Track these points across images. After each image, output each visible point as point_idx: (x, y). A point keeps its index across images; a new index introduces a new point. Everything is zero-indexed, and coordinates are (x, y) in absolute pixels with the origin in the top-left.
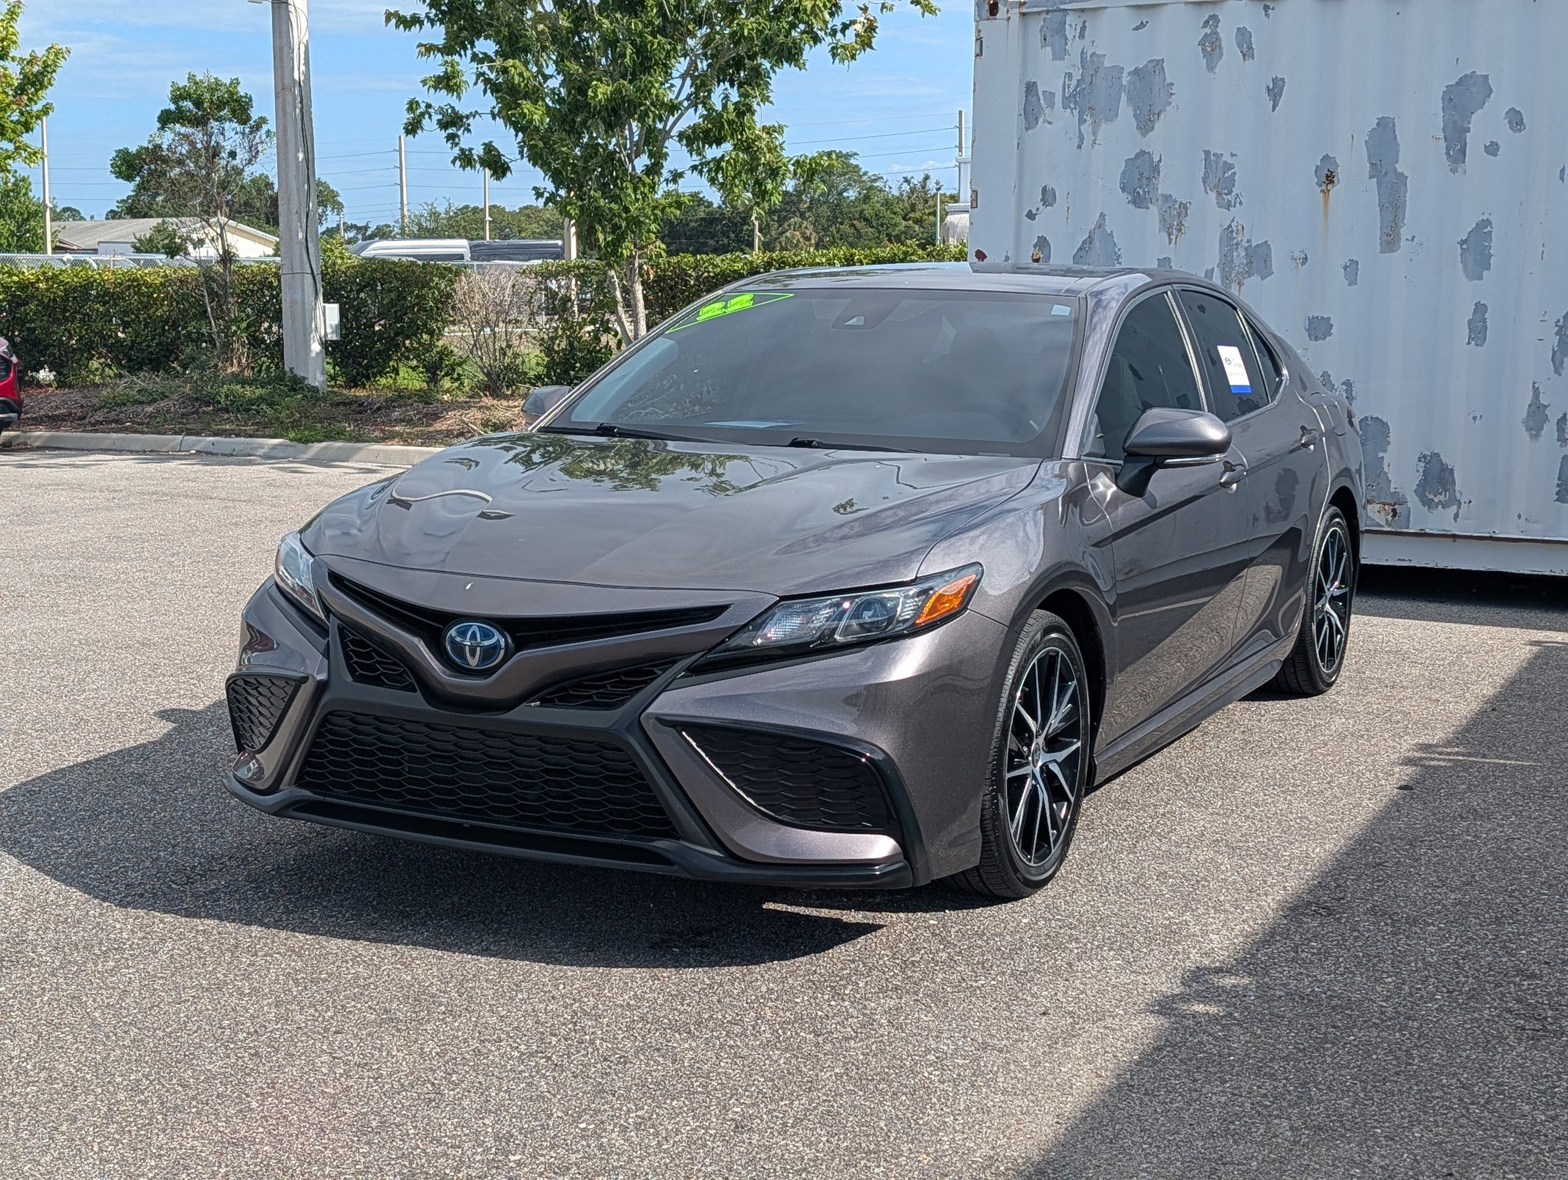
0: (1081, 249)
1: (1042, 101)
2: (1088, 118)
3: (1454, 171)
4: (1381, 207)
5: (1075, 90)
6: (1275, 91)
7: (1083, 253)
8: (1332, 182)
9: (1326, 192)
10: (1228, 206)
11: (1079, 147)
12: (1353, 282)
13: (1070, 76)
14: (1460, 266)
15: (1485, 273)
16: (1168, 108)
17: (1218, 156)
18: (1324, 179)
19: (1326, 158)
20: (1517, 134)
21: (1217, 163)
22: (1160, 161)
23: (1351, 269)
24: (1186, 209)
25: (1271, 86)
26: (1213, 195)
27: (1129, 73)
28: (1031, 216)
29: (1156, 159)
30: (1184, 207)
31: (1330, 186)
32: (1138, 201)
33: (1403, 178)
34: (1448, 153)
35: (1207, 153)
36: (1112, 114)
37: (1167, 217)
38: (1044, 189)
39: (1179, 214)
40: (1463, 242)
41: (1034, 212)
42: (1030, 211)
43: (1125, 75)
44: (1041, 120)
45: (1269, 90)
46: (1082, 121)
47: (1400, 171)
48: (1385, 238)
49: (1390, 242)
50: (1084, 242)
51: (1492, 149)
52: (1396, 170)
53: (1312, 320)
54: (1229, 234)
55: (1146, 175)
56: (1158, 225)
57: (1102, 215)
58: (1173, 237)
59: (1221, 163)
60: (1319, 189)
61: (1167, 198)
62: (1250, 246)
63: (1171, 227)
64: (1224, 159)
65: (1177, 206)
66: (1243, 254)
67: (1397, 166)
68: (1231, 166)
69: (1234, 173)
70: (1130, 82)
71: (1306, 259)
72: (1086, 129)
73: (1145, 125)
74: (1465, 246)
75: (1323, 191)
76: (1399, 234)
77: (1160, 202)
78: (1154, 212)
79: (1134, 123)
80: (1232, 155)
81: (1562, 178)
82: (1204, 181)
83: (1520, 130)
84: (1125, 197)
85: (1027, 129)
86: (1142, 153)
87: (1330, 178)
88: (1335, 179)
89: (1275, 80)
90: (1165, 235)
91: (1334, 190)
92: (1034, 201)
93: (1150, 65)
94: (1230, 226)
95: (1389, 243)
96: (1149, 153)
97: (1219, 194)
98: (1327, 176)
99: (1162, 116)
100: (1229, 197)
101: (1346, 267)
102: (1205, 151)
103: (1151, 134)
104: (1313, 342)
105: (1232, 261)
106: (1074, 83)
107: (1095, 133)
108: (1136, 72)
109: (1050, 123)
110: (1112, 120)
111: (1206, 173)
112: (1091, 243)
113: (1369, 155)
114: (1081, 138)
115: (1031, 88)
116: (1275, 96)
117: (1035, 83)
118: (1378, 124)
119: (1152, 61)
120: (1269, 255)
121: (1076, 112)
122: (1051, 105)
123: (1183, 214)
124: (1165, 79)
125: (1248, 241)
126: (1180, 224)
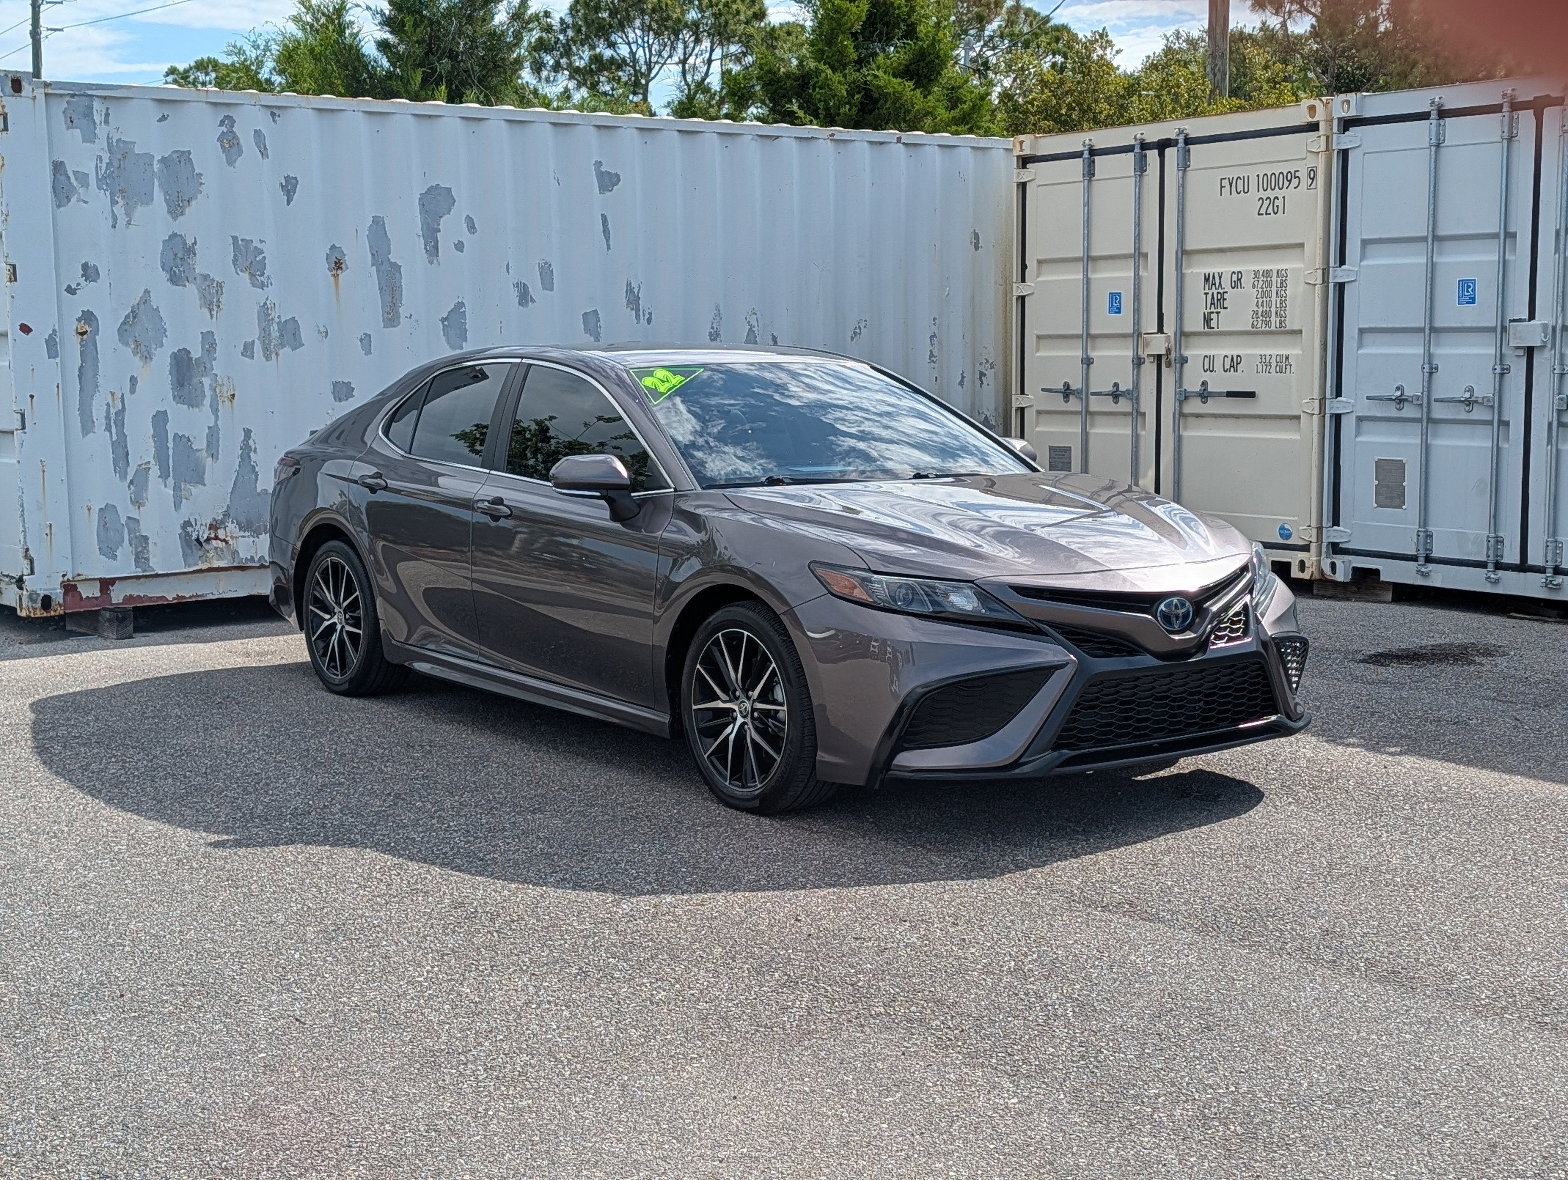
0: (124, 323)
1: (73, 180)
2: (119, 200)
3: (431, 262)
4: (381, 289)
5: (105, 173)
6: (289, 187)
7: (127, 327)
8: (339, 268)
9: (336, 276)
10: (262, 286)
11: (114, 227)
12: (368, 352)
13: (100, 158)
14: (444, 338)
15: (464, 344)
16: (199, 196)
17: (248, 242)
18: (333, 265)
19: (333, 247)
20: (472, 236)
21: (246, 247)
22: (195, 243)
23: (366, 341)
24: (222, 287)
25: (284, 184)
26: (246, 276)
27: (159, 161)
28: (71, 291)
29: (190, 242)
30: (220, 285)
31: (339, 272)
32: (175, 279)
33: (396, 267)
34: (425, 248)
35: (235, 239)
36: (148, 199)
37: (207, 294)
38: (85, 266)
39: (217, 291)
40: (443, 320)
41: (74, 286)
42: (69, 286)
43: (155, 162)
44: (74, 199)
45: (282, 186)
46: (114, 202)
47: (393, 260)
48: (386, 315)
49: (391, 318)
50: (127, 317)
51: (459, 246)
52: (389, 260)
53: (335, 384)
54: (265, 310)
55: (180, 255)
56: (198, 302)
57: (147, 292)
58: (214, 313)
59: (252, 248)
60: (330, 274)
61: (206, 277)
62: (280, 321)
63: (211, 303)
64: (254, 244)
65: (215, 285)
66: (276, 328)
67: (390, 256)
68: (262, 252)
69: (264, 258)
70: (161, 170)
71: (327, 332)
72: (119, 210)
73: (176, 209)
74: (446, 323)
75: (333, 275)
76: (398, 313)
77: (198, 281)
78: (192, 290)
79: (165, 208)
80: (261, 241)
81: (508, 272)
82: (234, 264)
83: (473, 233)
84: (164, 276)
85: (59, 206)
86: (174, 236)
87: (338, 266)
88: (343, 266)
89: (287, 178)
90: (206, 311)
91: (342, 275)
92: (76, 277)
93: (175, 156)
94: (265, 304)
95: (390, 320)
96: (181, 236)
97: (252, 275)
98: (336, 263)
99: (193, 203)
100: (262, 278)
101: (361, 340)
102: (233, 237)
103: (181, 218)
104: (338, 403)
105: (270, 334)
106: (104, 166)
107: (128, 214)
108: (163, 160)
109: (86, 202)
110: (148, 204)
111: (235, 256)
112: (134, 318)
113: (370, 247)
114: (115, 218)
115: (58, 167)
116: (288, 191)
117: (62, 162)
118: (373, 221)
119: (177, 151)
120: (297, 328)
121: (108, 193)
122: (85, 184)
123: (220, 292)
124: (194, 170)
125: (279, 317)
126: (219, 301)
